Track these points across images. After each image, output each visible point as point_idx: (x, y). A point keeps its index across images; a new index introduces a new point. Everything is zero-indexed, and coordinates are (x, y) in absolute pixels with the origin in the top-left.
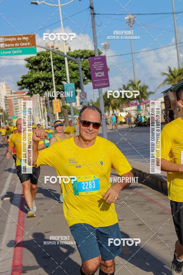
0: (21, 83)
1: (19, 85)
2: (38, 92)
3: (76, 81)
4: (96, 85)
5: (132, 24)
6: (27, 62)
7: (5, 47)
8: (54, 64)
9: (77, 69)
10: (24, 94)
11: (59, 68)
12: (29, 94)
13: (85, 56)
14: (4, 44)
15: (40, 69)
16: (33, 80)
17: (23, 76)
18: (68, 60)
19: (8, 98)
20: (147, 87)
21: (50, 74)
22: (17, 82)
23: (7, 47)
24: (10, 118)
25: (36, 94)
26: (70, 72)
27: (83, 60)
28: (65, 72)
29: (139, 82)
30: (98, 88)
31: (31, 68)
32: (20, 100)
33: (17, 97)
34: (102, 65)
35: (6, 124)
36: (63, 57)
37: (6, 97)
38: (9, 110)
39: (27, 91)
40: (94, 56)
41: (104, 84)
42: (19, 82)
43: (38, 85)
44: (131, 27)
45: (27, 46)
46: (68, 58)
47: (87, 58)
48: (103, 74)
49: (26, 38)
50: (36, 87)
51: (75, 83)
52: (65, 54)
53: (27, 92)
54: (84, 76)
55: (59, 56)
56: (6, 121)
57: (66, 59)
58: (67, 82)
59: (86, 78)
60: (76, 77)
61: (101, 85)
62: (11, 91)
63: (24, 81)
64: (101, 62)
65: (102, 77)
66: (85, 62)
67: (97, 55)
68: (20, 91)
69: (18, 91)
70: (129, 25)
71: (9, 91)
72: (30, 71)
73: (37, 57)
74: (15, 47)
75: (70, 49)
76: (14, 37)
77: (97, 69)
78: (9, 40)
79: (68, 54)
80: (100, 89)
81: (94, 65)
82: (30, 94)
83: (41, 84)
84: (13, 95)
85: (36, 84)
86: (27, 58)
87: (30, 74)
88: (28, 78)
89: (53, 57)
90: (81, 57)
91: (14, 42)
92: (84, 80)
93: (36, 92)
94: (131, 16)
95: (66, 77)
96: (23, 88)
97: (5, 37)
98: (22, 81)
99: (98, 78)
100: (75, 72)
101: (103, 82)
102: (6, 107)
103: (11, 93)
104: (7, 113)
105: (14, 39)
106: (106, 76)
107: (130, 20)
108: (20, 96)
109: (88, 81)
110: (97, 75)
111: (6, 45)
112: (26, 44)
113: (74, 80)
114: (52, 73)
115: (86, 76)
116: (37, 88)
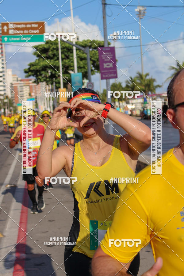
0: (28, 71)
1: (26, 72)
2: (45, 80)
3: (83, 70)
4: (104, 76)
5: (142, 16)
6: (35, 50)
7: (15, 34)
8: (62, 53)
9: (85, 59)
10: (31, 82)
11: (67, 57)
12: (35, 82)
13: (93, 46)
14: (13, 30)
15: (48, 58)
16: (40, 68)
17: (30, 63)
18: (77, 50)
19: (14, 86)
20: (154, 80)
21: (57, 63)
22: (24, 70)
23: (16, 34)
24: (15, 105)
25: (42, 82)
26: (78, 62)
27: (91, 50)
28: (73, 62)
29: (147, 75)
30: (107, 78)
31: (38, 56)
32: (26, 88)
33: (22, 85)
34: (111, 56)
35: (11, 111)
36: (71, 46)
37: (12, 84)
38: (14, 97)
39: (33, 78)
40: (103, 46)
41: (112, 75)
42: (26, 70)
43: (45, 73)
44: (141, 19)
45: (36, 33)
46: (76, 47)
47: (95, 48)
48: (111, 65)
49: (36, 26)
50: (43, 75)
51: (83, 73)
52: (74, 43)
53: (33, 80)
54: (92, 66)
55: (67, 45)
56: (11, 108)
57: (74, 48)
58: (74, 72)
59: (93, 68)
60: (84, 67)
61: (109, 76)
62: (17, 78)
63: (32, 69)
64: (110, 53)
65: (111, 68)
66: (93, 52)
67: (106, 45)
68: (27, 78)
69: (24, 78)
70: (139, 17)
71: (15, 78)
72: (37, 58)
73: (46, 45)
74: (23, 34)
75: (78, 39)
76: (24, 24)
77: (106, 60)
78: (19, 26)
79: (76, 43)
80: (108, 80)
81: (102, 56)
82: (37, 82)
83: (47, 72)
84: (19, 82)
85: (43, 72)
86: (35, 46)
87: (37, 62)
88: (36, 65)
89: (61, 46)
90: (90, 47)
91: (23, 29)
92: (92, 70)
93: (42, 80)
94: (141, 8)
95: (73, 66)
96: (30, 76)
97: (14, 24)
98: (29, 69)
99: (106, 69)
100: (83, 62)
101: (111, 73)
102: (11, 95)
103: (17, 80)
104: (13, 100)
105: (23, 26)
106: (115, 67)
107: (140, 12)
108: (26, 84)
109: (95, 72)
110: (105, 66)
111: (16, 32)
112: (35, 32)
113: (81, 70)
114: (59, 62)
115: (94, 66)
116: (44, 77)
